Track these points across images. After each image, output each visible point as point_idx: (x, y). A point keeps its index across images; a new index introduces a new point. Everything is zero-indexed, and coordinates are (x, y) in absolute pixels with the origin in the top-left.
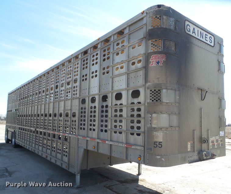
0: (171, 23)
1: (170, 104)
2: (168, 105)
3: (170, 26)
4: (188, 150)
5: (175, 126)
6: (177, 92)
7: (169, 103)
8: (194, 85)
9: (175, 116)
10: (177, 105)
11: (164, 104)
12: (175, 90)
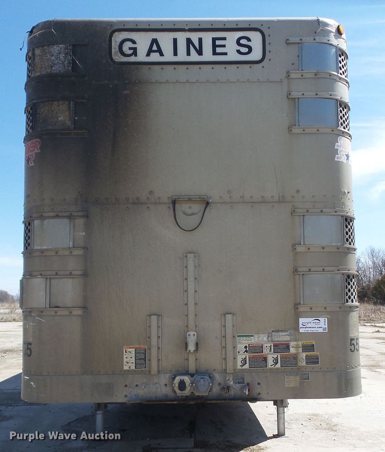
0: (53, 58)
1: (53, 253)
2: (46, 256)
3: (52, 67)
4: (126, 368)
5: (70, 305)
6: (80, 222)
7: (47, 250)
8: (151, 192)
9: (70, 281)
10: (79, 252)
11: (35, 254)
12: (70, 217)
